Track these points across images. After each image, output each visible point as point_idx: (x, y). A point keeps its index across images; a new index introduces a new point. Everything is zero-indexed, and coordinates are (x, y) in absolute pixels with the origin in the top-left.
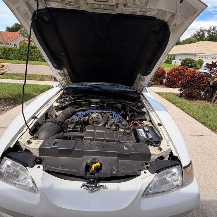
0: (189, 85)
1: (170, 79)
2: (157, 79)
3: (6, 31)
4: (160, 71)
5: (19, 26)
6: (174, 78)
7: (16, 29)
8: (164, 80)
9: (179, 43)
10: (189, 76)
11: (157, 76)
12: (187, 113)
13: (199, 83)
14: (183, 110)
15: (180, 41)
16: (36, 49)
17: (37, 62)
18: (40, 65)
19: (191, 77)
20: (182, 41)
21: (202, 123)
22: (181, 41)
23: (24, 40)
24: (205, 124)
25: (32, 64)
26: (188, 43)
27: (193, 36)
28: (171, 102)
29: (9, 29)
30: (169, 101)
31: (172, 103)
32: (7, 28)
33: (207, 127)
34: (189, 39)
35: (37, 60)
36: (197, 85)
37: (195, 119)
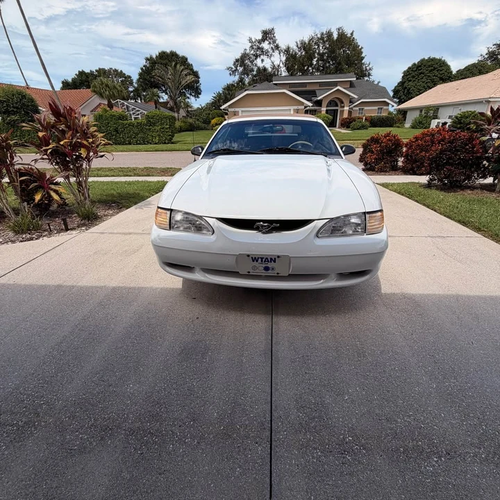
0: (444, 160)
1: (411, 156)
2: (384, 159)
3: (62, 89)
4: (389, 140)
5: (87, 77)
6: (421, 152)
7: (80, 84)
8: (400, 159)
9: (449, 77)
10: (443, 141)
11: (384, 153)
12: (435, 211)
13: (465, 152)
14: (428, 207)
15: (451, 72)
16: (126, 120)
17: (130, 147)
18: (137, 151)
19: (449, 142)
20: (457, 72)
21: (459, 222)
22: (454, 72)
23: (100, 104)
24: (463, 222)
25: (122, 151)
26: (473, 75)
27: (486, 56)
28: (406, 197)
29: (66, 85)
30: (402, 195)
31: (408, 197)
32: (63, 82)
33: (467, 227)
34: (474, 65)
35: (130, 144)
36: (460, 158)
37: (448, 217)
